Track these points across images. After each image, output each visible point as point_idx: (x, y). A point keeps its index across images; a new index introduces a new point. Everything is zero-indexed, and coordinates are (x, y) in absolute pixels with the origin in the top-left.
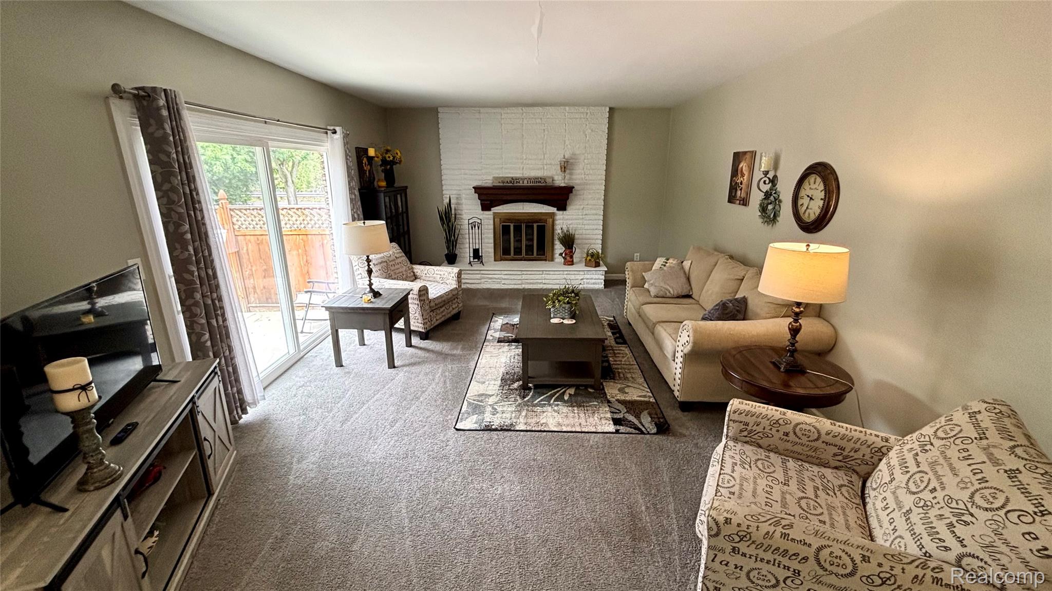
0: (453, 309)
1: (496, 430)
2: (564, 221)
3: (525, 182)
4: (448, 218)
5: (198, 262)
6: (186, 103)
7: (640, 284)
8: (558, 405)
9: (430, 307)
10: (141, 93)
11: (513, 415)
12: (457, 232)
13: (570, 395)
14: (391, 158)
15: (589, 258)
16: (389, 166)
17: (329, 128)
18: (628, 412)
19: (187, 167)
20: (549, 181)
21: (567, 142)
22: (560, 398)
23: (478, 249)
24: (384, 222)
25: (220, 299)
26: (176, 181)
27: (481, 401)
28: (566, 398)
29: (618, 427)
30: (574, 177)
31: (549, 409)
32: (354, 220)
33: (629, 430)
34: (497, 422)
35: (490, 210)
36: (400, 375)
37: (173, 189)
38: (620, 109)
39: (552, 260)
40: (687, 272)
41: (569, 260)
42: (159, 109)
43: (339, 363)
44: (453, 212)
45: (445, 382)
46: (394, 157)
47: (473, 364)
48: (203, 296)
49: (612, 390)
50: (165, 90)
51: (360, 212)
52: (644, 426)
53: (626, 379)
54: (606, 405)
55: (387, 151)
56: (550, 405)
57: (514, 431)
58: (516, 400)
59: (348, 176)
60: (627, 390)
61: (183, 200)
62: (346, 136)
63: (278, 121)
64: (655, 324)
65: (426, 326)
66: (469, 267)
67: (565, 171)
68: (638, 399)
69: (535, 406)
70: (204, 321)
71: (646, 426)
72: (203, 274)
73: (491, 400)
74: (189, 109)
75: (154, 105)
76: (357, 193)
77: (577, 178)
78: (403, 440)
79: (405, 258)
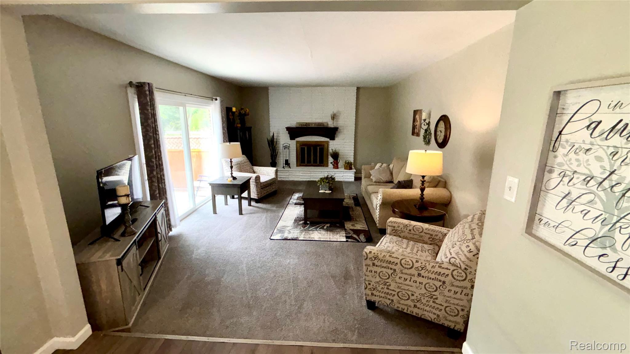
0: (273, 188)
1: (289, 240)
2: (333, 145)
3: (313, 125)
4: (272, 143)
5: (156, 158)
6: (156, 88)
7: (368, 176)
8: (320, 231)
9: (261, 186)
10: (140, 85)
11: (299, 234)
12: (277, 151)
13: (327, 227)
14: (244, 112)
15: (346, 165)
16: (242, 116)
17: (214, 97)
18: (354, 234)
19: (154, 115)
20: (326, 124)
21: (335, 105)
22: (322, 228)
23: (288, 160)
24: (239, 143)
25: (164, 175)
26: (150, 121)
27: (283, 229)
28: (325, 228)
29: (348, 239)
30: (338, 122)
31: (316, 232)
32: (224, 142)
33: (352, 240)
34: (290, 237)
35: (294, 139)
36: (244, 218)
37: (148, 125)
38: (363, 88)
39: (327, 166)
40: (391, 170)
41: (336, 166)
42: (145, 91)
43: (215, 212)
44: (275, 140)
45: (267, 221)
46: (245, 112)
47: (281, 214)
48: (157, 173)
49: (348, 225)
50: (148, 84)
51: (227, 139)
52: (360, 239)
53: (356, 221)
54: (344, 231)
55: (242, 109)
56: (316, 230)
57: (298, 240)
58: (300, 228)
59: (222, 121)
60: (355, 225)
61: (152, 130)
62: (221, 102)
63: (191, 95)
64: (370, 194)
65: (259, 196)
66: (283, 169)
67: (333, 120)
68: (360, 229)
69: (310, 231)
70: (156, 184)
71: (361, 239)
72: (158, 164)
73: (288, 228)
74: (157, 91)
75: (144, 90)
76: (226, 129)
77: (340, 123)
78: (245, 243)
79: (249, 163)
